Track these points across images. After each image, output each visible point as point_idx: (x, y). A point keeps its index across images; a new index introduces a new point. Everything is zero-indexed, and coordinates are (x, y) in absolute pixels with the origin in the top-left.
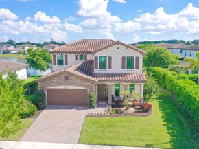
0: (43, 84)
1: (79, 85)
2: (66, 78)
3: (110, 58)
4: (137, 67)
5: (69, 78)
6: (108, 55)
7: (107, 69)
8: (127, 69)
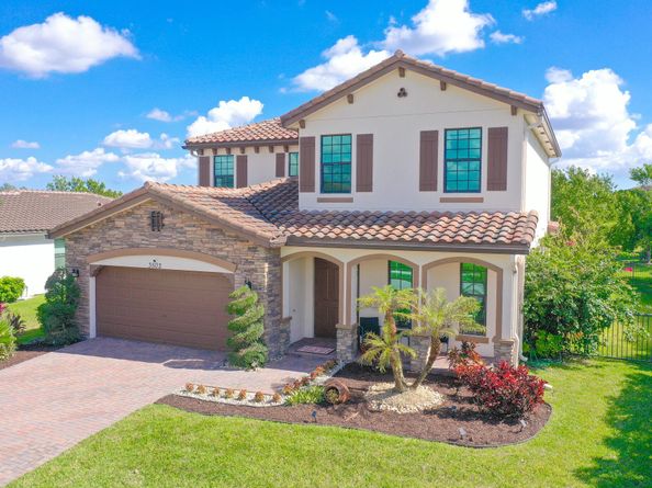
1: (198, 255)
2: (156, 222)
3: (366, 142)
4: (498, 182)
5: (166, 221)
6: (357, 130)
7: (354, 194)
8: (445, 191)
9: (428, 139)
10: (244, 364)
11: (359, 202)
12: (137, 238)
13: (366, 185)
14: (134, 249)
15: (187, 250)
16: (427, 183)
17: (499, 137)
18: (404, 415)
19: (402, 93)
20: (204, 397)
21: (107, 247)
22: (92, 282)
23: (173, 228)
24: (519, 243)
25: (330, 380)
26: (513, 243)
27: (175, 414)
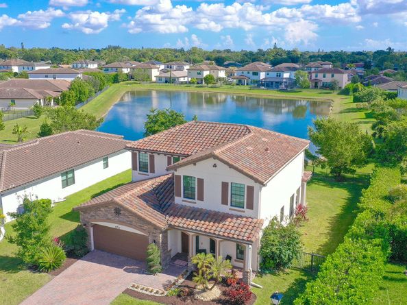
0: (87, 215)
2: (117, 212)
3: (201, 182)
4: (250, 206)
5: (121, 212)
6: (198, 176)
7: (196, 200)
8: (231, 205)
9: (225, 185)
10: (153, 273)
11: (198, 204)
12: (110, 216)
13: (201, 198)
14: (108, 220)
15: (130, 224)
16: (224, 202)
17: (251, 189)
18: (205, 301)
19: (215, 166)
20: (139, 290)
21: (97, 217)
22: (92, 229)
23: (124, 215)
24: (250, 241)
25: (184, 282)
26: (248, 241)
27: (130, 299)
